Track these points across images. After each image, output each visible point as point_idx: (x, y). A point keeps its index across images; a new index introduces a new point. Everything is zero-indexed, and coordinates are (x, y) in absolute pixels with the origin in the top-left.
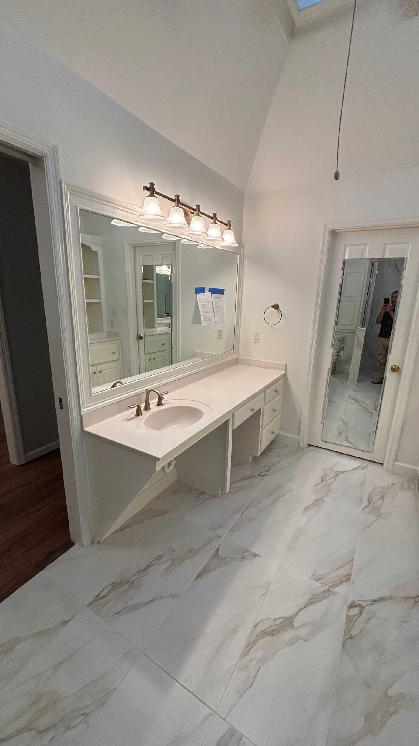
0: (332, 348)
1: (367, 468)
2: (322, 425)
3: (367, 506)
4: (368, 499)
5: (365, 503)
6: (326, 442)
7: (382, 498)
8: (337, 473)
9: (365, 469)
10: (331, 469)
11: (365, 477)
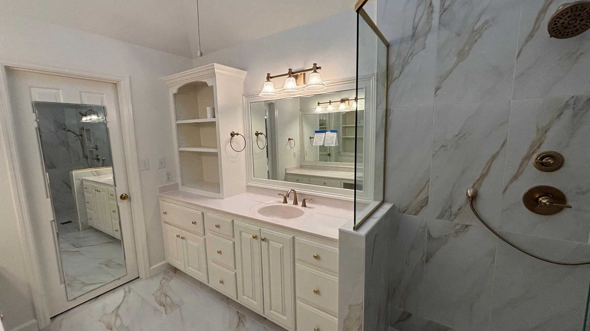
0: (48, 197)
1: (131, 289)
2: (63, 285)
3: (165, 309)
4: (160, 305)
5: (162, 309)
6: (74, 299)
7: (166, 296)
8: (115, 312)
9: (131, 290)
10: (105, 314)
11: (139, 296)
